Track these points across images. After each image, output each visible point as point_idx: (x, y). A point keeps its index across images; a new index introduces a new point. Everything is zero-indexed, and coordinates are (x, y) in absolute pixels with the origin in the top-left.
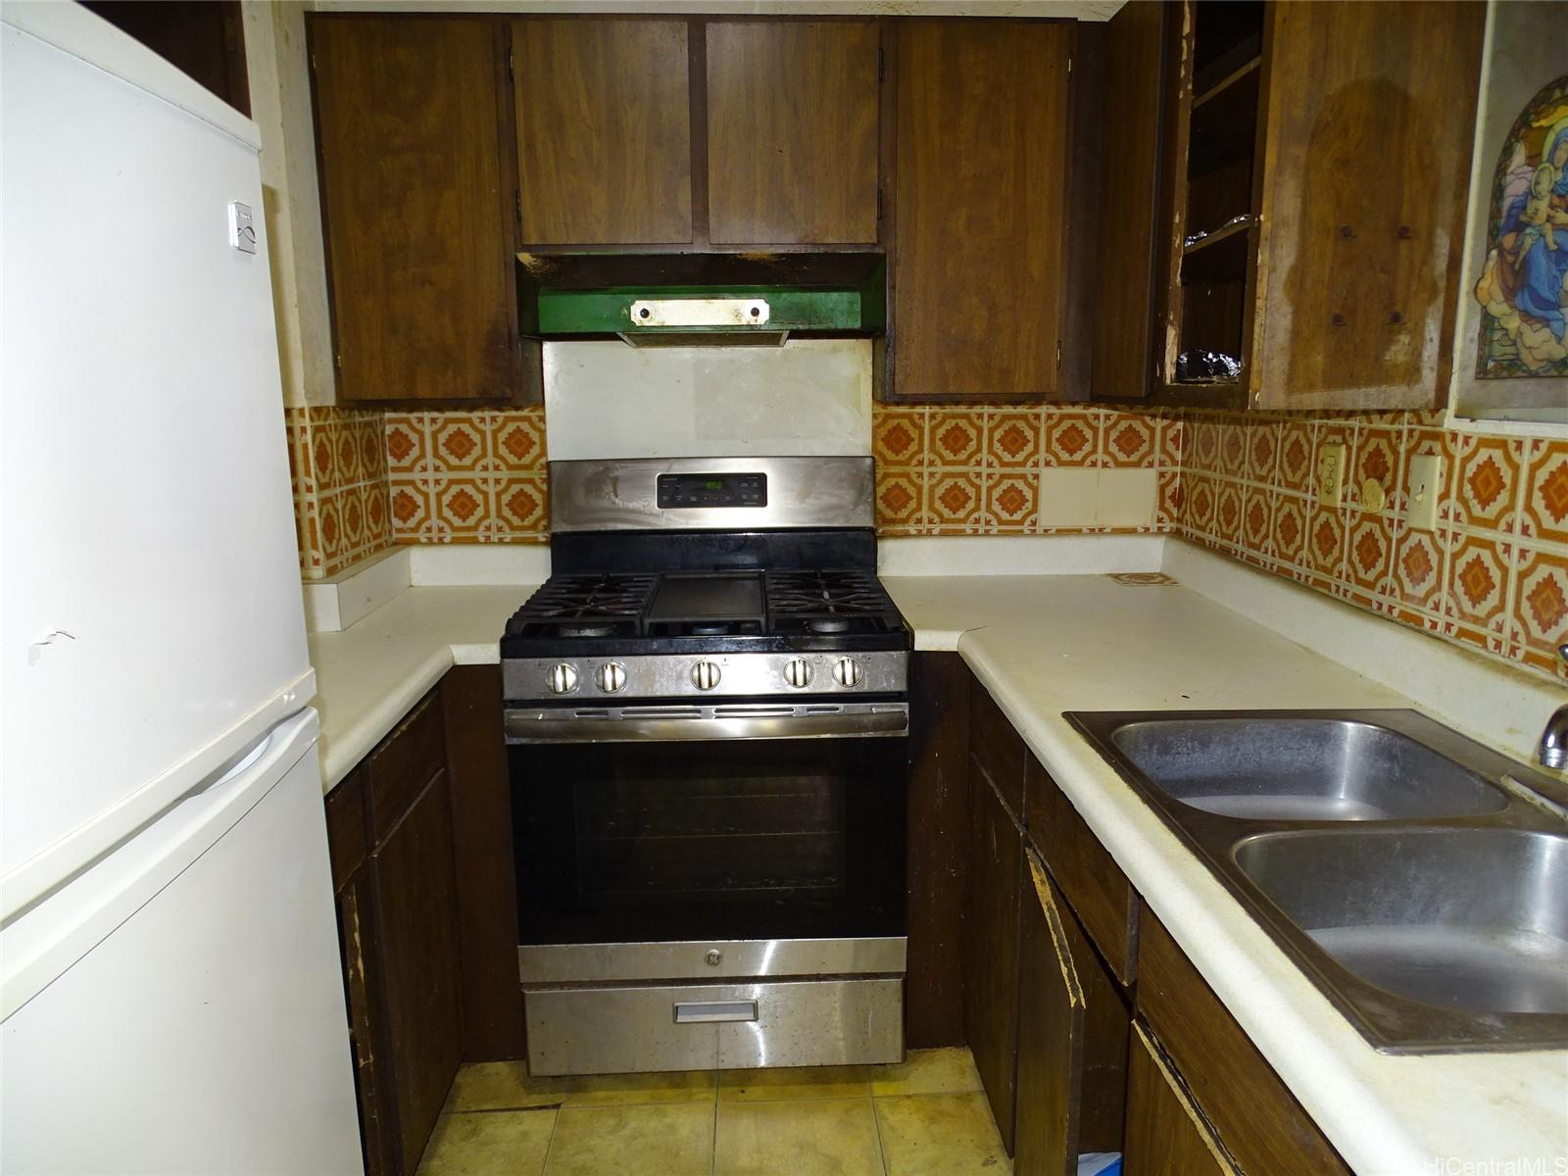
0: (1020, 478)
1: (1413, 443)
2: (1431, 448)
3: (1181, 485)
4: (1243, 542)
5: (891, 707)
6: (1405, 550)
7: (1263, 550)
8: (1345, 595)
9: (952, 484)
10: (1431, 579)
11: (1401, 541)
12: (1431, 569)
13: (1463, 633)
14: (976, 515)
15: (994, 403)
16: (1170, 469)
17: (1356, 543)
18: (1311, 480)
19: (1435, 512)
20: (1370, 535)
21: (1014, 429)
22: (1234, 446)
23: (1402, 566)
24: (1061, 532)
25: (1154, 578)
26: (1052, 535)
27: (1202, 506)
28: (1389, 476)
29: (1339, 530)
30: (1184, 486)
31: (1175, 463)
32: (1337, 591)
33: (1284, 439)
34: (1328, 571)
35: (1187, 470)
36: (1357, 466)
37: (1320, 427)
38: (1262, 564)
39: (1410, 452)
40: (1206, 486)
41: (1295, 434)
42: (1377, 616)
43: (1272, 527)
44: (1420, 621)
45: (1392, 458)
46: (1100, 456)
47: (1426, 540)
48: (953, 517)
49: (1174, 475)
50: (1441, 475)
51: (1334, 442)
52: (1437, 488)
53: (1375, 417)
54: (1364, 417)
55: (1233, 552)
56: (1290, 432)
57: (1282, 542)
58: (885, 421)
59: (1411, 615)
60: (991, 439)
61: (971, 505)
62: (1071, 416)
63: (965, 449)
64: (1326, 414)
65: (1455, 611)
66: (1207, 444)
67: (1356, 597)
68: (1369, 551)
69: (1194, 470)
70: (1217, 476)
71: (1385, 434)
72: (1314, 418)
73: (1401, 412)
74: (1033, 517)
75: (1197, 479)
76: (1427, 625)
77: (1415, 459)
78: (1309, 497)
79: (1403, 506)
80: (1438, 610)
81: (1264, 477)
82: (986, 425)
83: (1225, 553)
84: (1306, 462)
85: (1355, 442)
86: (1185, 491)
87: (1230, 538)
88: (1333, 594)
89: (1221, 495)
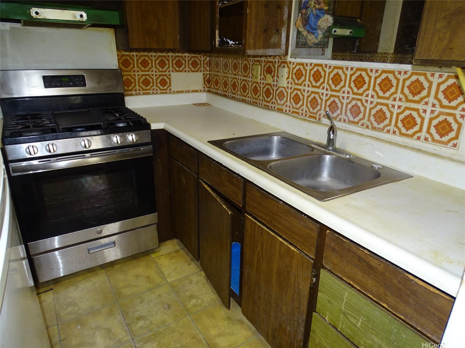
0: (165, 76)
1: (279, 64)
2: (284, 66)
3: (209, 77)
4: (230, 93)
5: (147, 147)
6: (278, 92)
7: (237, 94)
8: (262, 105)
9: (145, 78)
10: (285, 99)
11: (277, 90)
12: (285, 97)
13: (293, 112)
14: (153, 88)
15: (155, 52)
16: (206, 72)
17: (264, 91)
18: (250, 75)
19: (286, 82)
20: (268, 89)
21: (162, 60)
22: (226, 66)
23: (277, 96)
24: (178, 92)
25: (205, 104)
26: (175, 93)
27: (217, 83)
28: (273, 73)
29: (259, 88)
30: (210, 77)
31: (207, 71)
32: (259, 104)
33: (242, 64)
34: (257, 99)
35: (211, 73)
36: (264, 70)
37: (252, 60)
38: (237, 98)
39: (278, 67)
40: (218, 77)
41: (245, 62)
42: (271, 110)
43: (239, 88)
44: (282, 110)
45: (274, 68)
46: (187, 69)
47: (283, 90)
48: (146, 88)
49: (207, 74)
50: (287, 73)
51: (257, 64)
52: (286, 76)
53: (269, 58)
54: (265, 58)
55: (228, 96)
56: (243, 61)
57: (242, 92)
58: (121, 57)
59: (280, 109)
60: (155, 63)
61: (151, 84)
62: (178, 56)
63: (148, 67)
64: (254, 56)
65: (291, 107)
66: (217, 65)
67: (265, 105)
68: (268, 93)
69: (213, 73)
70: (221, 74)
71: (272, 62)
72: (250, 58)
73: (276, 56)
74: (170, 88)
75: (214, 75)
76: (284, 111)
77: (280, 69)
78: (250, 79)
79: (277, 81)
80: (287, 107)
81: (236, 74)
82: (153, 59)
83: (225, 96)
84: (249, 70)
85: (263, 64)
86: (211, 79)
87: (226, 92)
88: (258, 105)
89: (222, 80)
